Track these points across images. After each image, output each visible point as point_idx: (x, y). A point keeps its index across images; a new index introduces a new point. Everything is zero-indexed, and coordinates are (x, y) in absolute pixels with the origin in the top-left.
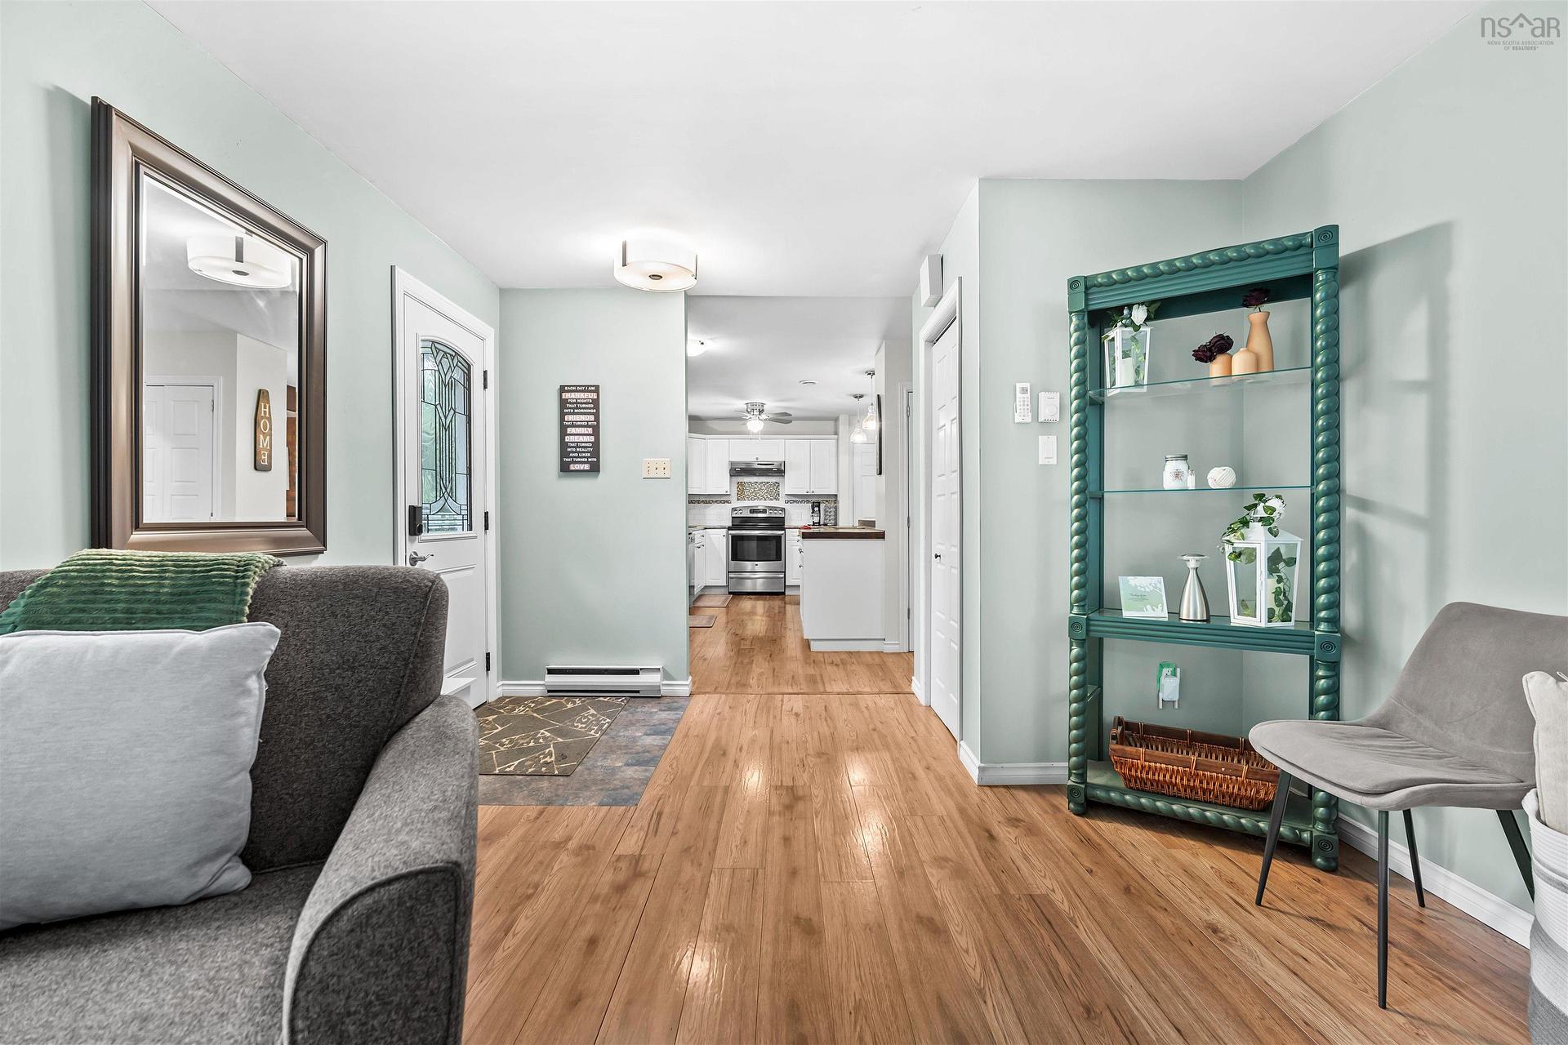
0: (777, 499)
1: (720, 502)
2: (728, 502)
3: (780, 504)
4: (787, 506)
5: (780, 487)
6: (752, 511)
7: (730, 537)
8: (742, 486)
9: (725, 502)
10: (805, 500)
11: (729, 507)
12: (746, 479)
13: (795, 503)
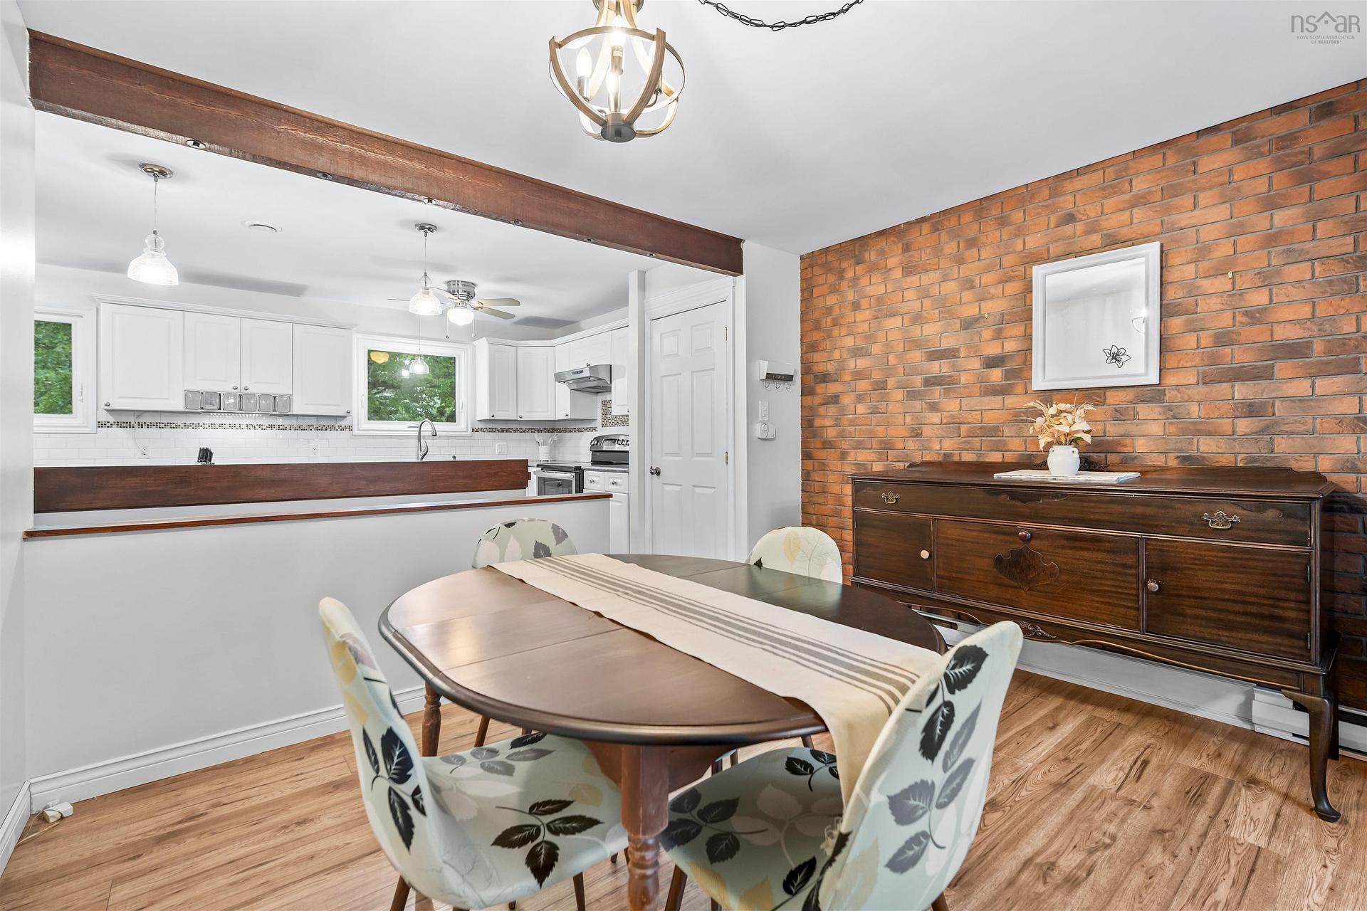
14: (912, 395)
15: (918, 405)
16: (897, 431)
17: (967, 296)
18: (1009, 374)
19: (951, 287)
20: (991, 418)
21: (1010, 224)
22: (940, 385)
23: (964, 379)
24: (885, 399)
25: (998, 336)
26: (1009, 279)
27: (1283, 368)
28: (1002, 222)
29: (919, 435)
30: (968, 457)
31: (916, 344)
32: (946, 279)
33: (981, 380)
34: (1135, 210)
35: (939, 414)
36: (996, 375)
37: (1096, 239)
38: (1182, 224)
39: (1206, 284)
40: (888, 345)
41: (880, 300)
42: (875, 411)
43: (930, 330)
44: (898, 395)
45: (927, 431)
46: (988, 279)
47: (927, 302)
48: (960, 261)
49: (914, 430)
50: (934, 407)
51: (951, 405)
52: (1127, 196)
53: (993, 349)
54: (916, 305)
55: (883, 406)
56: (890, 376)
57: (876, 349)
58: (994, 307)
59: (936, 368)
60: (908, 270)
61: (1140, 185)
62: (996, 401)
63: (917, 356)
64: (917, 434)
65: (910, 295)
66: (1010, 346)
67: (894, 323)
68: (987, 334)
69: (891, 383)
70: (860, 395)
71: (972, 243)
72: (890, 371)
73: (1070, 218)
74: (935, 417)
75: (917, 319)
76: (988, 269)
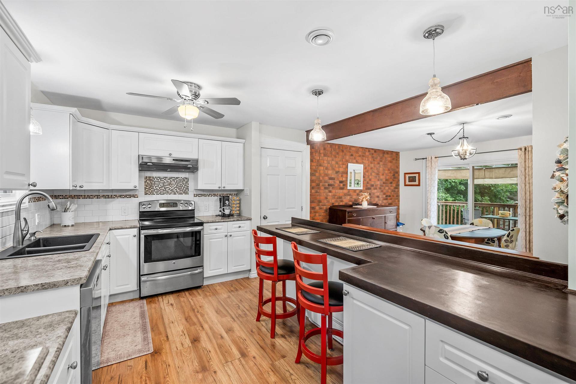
0: (186, 193)
1: (126, 196)
2: (134, 196)
3: (189, 197)
4: (197, 199)
5: (189, 182)
6: (162, 205)
7: (142, 237)
8: (150, 180)
9: (130, 196)
10: (212, 193)
11: (136, 201)
12: (155, 174)
13: (203, 198)
14: (325, 188)
15: (327, 191)
16: (322, 198)
17: (337, 166)
18: (344, 185)
19: (334, 163)
20: (341, 195)
21: (344, 152)
22: (331, 186)
23: (336, 185)
24: (319, 188)
25: (342, 176)
26: (344, 164)
27: (372, 188)
28: (343, 151)
29: (327, 199)
30: (337, 204)
31: (327, 175)
32: (333, 160)
33: (339, 185)
34: (360, 157)
35: (331, 193)
36: (342, 185)
37: (355, 161)
38: (365, 162)
39: (366, 173)
40: (320, 174)
41: (318, 161)
42: (317, 192)
43: (330, 172)
44: (322, 188)
45: (328, 197)
46: (340, 163)
47: (329, 165)
48: (335, 157)
49: (326, 197)
50: (330, 192)
51: (334, 191)
52: (359, 154)
53: (341, 179)
54: (326, 165)
55: (319, 190)
56: (321, 182)
57: (317, 174)
58: (341, 170)
59: (331, 182)
60: (325, 155)
61: (360, 153)
62: (341, 191)
63: (326, 178)
64: (326, 198)
65: (325, 162)
66: (344, 179)
67: (322, 168)
68: (340, 175)
69: (321, 184)
70: (313, 187)
71: (338, 153)
72: (321, 181)
73: (352, 155)
74: (330, 194)
75: (327, 168)
76: (340, 161)
